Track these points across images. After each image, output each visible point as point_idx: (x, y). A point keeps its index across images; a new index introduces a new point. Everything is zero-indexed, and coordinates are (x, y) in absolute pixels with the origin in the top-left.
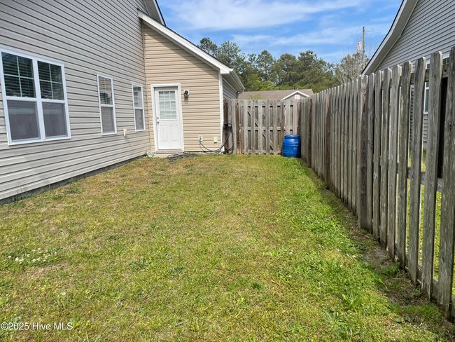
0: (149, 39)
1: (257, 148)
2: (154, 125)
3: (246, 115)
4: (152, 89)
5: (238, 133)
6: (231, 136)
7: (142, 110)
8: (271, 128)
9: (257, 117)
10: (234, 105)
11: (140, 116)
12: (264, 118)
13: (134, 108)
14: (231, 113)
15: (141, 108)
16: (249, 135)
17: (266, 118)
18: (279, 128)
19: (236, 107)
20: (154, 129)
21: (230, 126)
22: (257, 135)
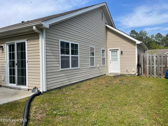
0: (109, 33)
1: (153, 74)
2: (109, 64)
3: (148, 60)
4: (109, 50)
5: (144, 68)
6: (140, 68)
7: (105, 58)
8: (160, 66)
9: (153, 61)
10: (142, 56)
11: (104, 60)
12: (156, 61)
13: (102, 57)
14: (141, 59)
15: (104, 57)
16: (149, 68)
17: (158, 61)
18: (164, 66)
19: (143, 57)
20: (109, 65)
21: (140, 64)
22: (153, 69)
